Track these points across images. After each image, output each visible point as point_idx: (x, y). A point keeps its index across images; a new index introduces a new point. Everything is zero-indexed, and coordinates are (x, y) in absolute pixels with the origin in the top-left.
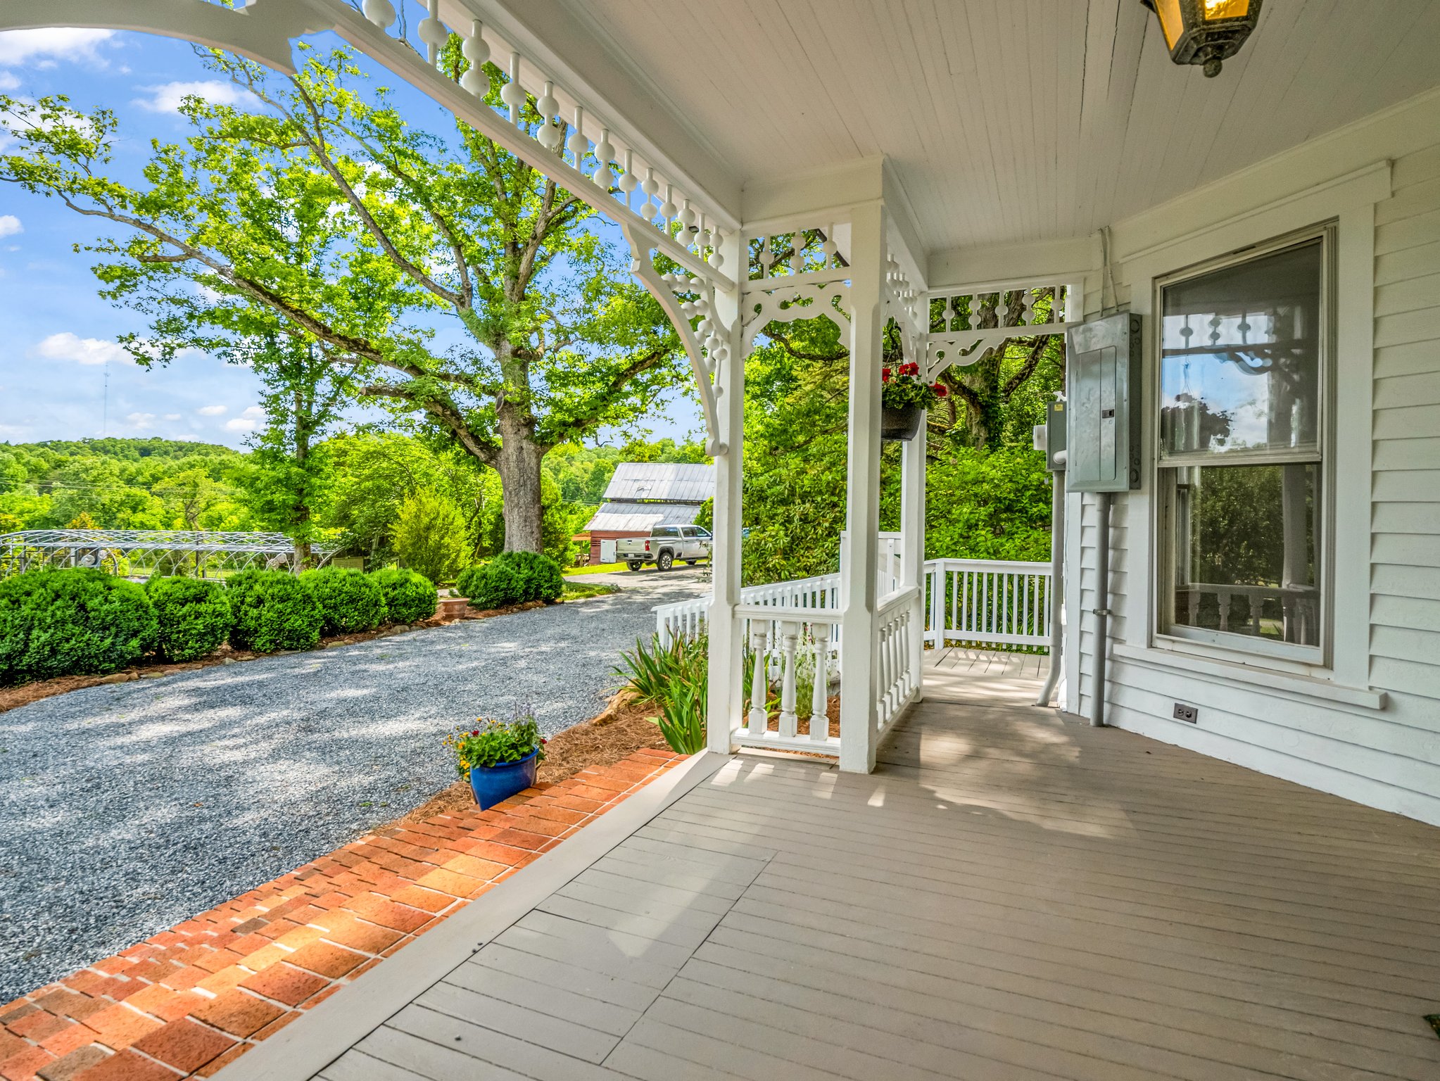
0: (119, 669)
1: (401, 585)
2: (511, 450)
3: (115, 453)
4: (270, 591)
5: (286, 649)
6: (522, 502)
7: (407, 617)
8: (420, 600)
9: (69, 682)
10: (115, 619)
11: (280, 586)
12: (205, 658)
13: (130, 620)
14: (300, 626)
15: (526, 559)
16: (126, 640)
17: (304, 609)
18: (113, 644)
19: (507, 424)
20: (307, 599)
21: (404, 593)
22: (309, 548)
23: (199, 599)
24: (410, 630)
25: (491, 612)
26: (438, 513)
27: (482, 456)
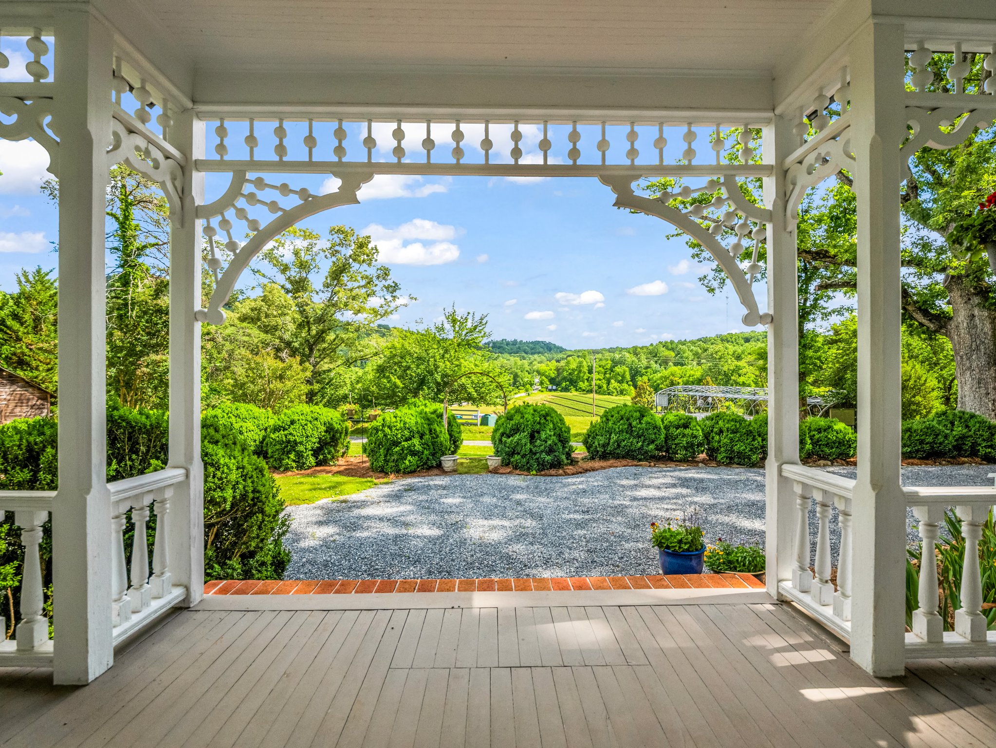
0: (646, 459)
1: (825, 430)
2: (962, 318)
3: (732, 342)
4: (727, 426)
5: (737, 464)
6: (974, 365)
7: (829, 455)
8: (840, 443)
9: (624, 462)
10: (643, 433)
11: (732, 423)
12: (690, 461)
13: (651, 434)
14: (744, 450)
15: (961, 418)
16: (648, 444)
17: (747, 439)
18: (642, 445)
19: (956, 294)
20: (749, 433)
21: (826, 437)
22: (806, 400)
23: (686, 426)
24: (832, 465)
25: (916, 461)
26: (910, 376)
27: (932, 326)
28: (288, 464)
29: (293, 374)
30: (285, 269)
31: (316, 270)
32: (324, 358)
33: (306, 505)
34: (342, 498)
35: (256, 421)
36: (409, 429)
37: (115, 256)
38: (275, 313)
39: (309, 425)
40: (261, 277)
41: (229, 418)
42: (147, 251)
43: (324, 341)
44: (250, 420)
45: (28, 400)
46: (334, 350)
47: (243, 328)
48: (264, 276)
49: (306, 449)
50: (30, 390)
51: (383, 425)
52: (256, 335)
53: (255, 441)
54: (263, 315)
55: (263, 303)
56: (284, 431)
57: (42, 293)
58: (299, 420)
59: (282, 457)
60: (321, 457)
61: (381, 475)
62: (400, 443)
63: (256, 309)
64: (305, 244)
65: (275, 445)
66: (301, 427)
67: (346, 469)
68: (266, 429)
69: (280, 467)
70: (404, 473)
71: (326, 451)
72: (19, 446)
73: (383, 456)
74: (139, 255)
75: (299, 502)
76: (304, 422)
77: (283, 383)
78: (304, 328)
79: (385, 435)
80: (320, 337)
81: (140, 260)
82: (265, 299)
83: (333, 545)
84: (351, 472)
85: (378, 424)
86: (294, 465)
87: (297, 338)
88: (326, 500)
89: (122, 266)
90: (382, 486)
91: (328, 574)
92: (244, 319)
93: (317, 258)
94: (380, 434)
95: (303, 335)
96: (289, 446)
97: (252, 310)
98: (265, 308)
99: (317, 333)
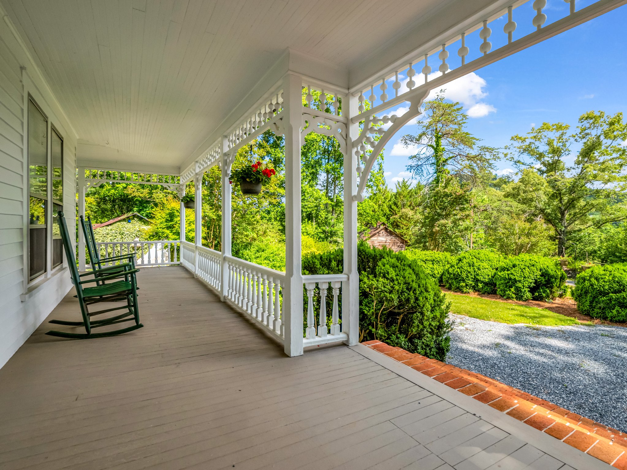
28: (509, 294)
29: (538, 232)
30: (540, 156)
31: (567, 153)
32: (575, 220)
33: (506, 324)
34: (537, 326)
35: (490, 262)
36: (617, 282)
37: (433, 168)
38: (531, 189)
39: (527, 269)
40: (521, 165)
41: (472, 259)
42: (449, 162)
43: (574, 207)
44: (486, 262)
45: (397, 243)
46: (584, 215)
47: (505, 202)
48: (523, 164)
49: (523, 286)
50: (398, 238)
51: (591, 276)
52: (515, 205)
53: (488, 276)
54: (521, 193)
55: (521, 184)
56: (507, 271)
57: (405, 191)
58: (519, 265)
59: (506, 289)
60: (537, 294)
61: (586, 318)
62: (608, 293)
63: (516, 188)
64: (558, 134)
65: (501, 280)
66: (520, 270)
67: (557, 307)
68: (497, 269)
69: (504, 296)
70: (611, 321)
71: (541, 290)
72: (327, 260)
73: (588, 302)
74: (444, 165)
75: (502, 321)
76: (523, 267)
77: (529, 239)
78: (557, 198)
79: (592, 285)
80: (571, 204)
81: (445, 168)
82: (522, 181)
83: (507, 355)
84: (559, 310)
85: (586, 275)
86: (514, 296)
87: (549, 206)
88: (522, 324)
89: (436, 173)
90: (582, 326)
91: (491, 373)
92: (507, 196)
93: (568, 144)
94: (587, 284)
95: (555, 203)
96: (510, 283)
97: (513, 189)
98: (523, 187)
99: (569, 201)
